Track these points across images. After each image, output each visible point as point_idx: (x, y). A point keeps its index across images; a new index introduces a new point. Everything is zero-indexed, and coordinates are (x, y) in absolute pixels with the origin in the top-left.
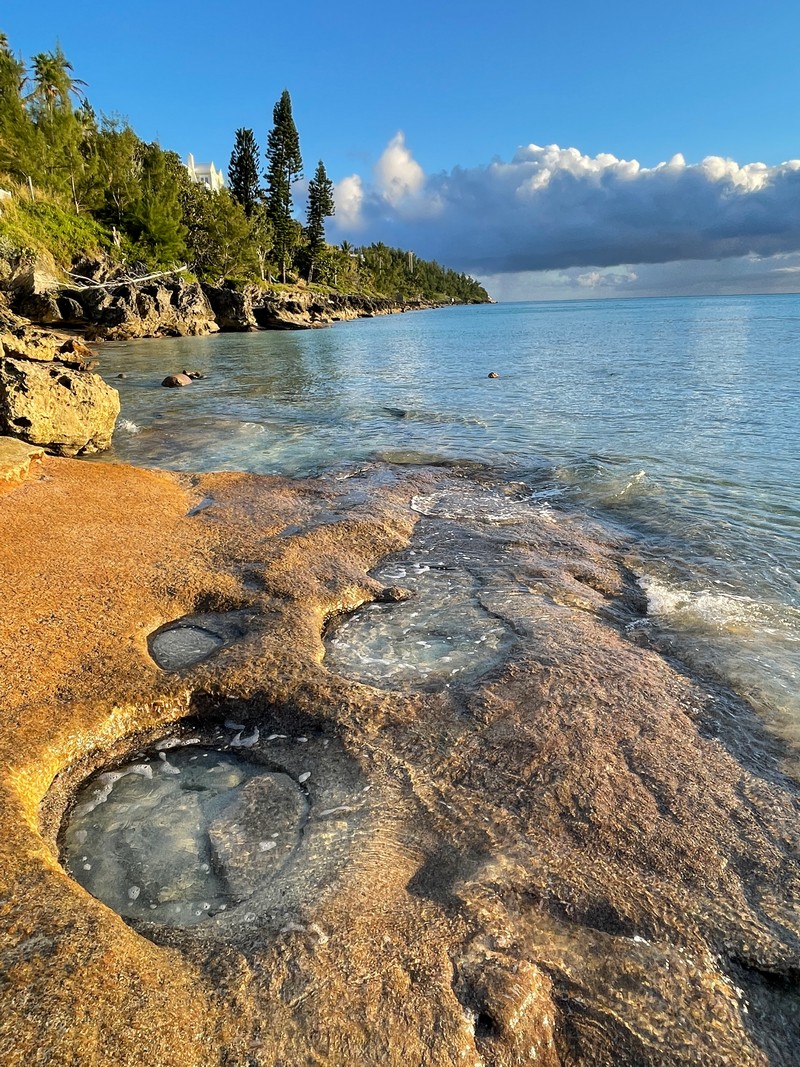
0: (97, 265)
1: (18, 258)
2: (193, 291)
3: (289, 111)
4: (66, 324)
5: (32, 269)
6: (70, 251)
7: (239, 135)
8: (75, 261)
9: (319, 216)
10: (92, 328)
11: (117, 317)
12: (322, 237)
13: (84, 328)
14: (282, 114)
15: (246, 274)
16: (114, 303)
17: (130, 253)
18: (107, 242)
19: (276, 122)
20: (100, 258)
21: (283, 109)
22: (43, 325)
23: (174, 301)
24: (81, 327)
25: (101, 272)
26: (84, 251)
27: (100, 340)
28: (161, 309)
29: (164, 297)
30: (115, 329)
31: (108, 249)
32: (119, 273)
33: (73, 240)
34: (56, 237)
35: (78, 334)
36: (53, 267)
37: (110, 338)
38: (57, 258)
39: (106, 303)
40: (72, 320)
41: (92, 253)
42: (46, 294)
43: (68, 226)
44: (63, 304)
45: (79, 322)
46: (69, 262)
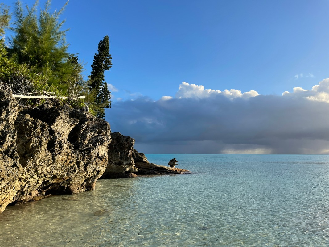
12: (103, 118)
14: (103, 46)
19: (99, 50)
28: (57, 148)
29: (64, 128)
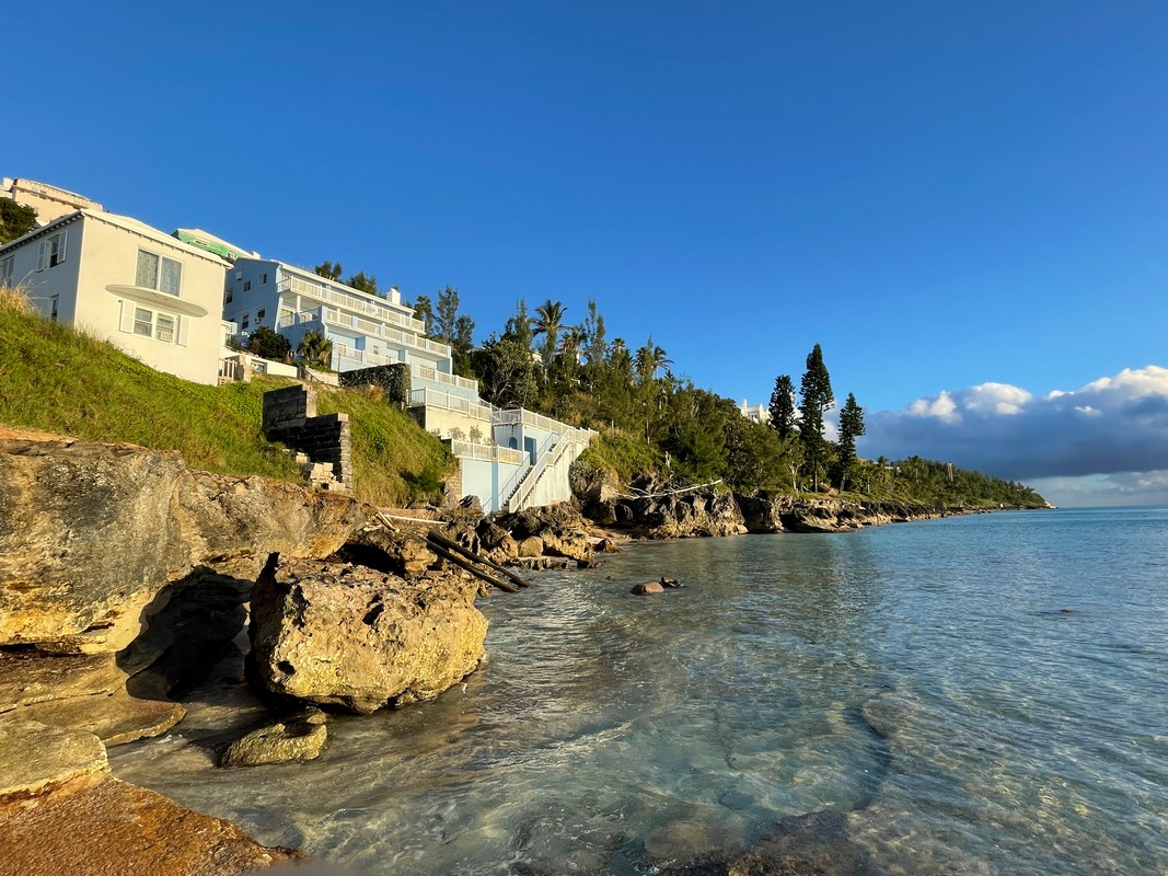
0: (650, 480)
1: (592, 476)
2: (725, 500)
3: (820, 358)
4: (620, 526)
5: (601, 484)
6: (632, 470)
7: (779, 380)
8: (633, 478)
9: (850, 436)
10: (638, 528)
11: (658, 520)
12: (854, 453)
13: (633, 528)
14: (815, 361)
15: (778, 485)
16: (657, 509)
17: (677, 470)
18: (661, 463)
19: (809, 367)
20: (653, 475)
21: (815, 358)
22: (602, 526)
23: (708, 508)
24: (630, 527)
25: (652, 485)
26: (641, 470)
27: (644, 540)
29: (700, 505)
30: (656, 530)
31: (660, 468)
32: (666, 486)
33: (635, 463)
34: (623, 461)
35: (627, 533)
36: (617, 482)
37: (651, 537)
38: (621, 476)
39: (651, 509)
40: (624, 523)
41: (648, 472)
42: (608, 502)
43: (634, 452)
44: (619, 509)
45: (629, 524)
46: (630, 478)
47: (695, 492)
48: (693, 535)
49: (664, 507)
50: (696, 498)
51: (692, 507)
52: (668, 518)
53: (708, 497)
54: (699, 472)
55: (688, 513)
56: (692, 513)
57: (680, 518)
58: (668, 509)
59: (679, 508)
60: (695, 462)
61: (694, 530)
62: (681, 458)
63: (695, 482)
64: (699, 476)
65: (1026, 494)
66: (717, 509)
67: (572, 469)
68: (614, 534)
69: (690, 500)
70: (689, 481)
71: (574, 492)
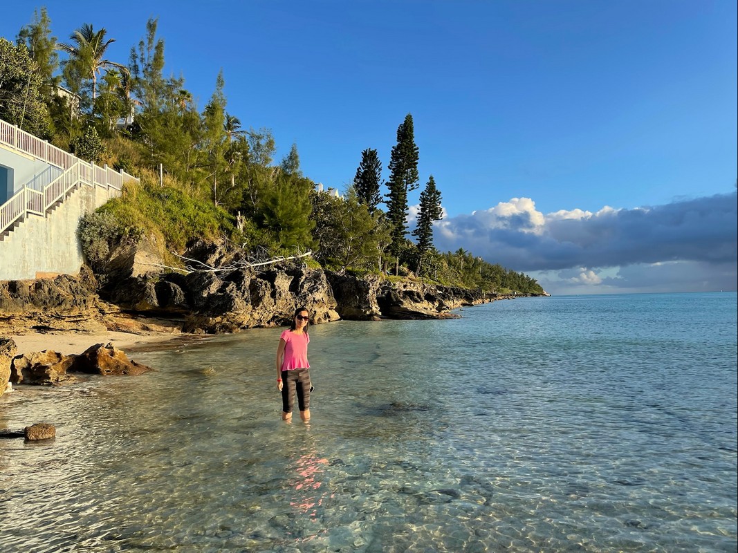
0: (213, 248)
1: (119, 237)
2: (316, 277)
3: (411, 130)
4: (164, 313)
5: (134, 249)
6: (187, 232)
7: (365, 154)
8: (189, 244)
9: (428, 220)
10: (192, 317)
11: (223, 304)
13: (183, 317)
14: (405, 133)
15: (365, 265)
16: (222, 289)
17: (253, 238)
18: (230, 226)
19: (399, 139)
20: (218, 242)
21: (406, 130)
22: (134, 314)
23: (294, 288)
24: (179, 315)
25: (217, 256)
26: (202, 234)
27: (201, 334)
28: (277, 296)
29: (283, 283)
30: (218, 319)
31: (229, 233)
32: (237, 257)
33: (192, 223)
34: (174, 220)
35: (175, 324)
36: (162, 249)
37: (212, 330)
38: (170, 241)
39: (213, 288)
40: (170, 309)
41: (210, 236)
42: (145, 278)
43: (191, 210)
44: (163, 289)
45: (178, 310)
46: (184, 245)
47: (277, 267)
48: (272, 324)
49: (232, 285)
50: (279, 275)
51: (273, 286)
52: (238, 302)
53: (295, 274)
54: (282, 241)
55: (268, 294)
56: (273, 295)
57: (256, 301)
58: (239, 289)
59: (254, 287)
60: (277, 227)
61: (274, 317)
62: (258, 221)
63: (278, 253)
64: (283, 246)
65: (532, 284)
66: (305, 290)
67: (84, 224)
68: (153, 327)
69: (270, 276)
70: (269, 252)
71: (88, 261)
